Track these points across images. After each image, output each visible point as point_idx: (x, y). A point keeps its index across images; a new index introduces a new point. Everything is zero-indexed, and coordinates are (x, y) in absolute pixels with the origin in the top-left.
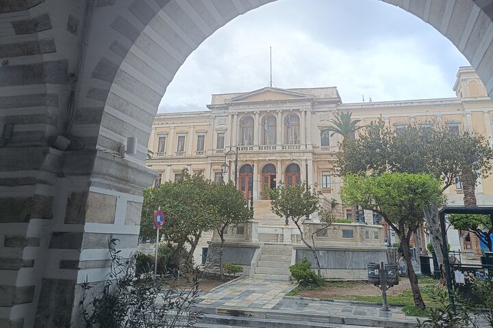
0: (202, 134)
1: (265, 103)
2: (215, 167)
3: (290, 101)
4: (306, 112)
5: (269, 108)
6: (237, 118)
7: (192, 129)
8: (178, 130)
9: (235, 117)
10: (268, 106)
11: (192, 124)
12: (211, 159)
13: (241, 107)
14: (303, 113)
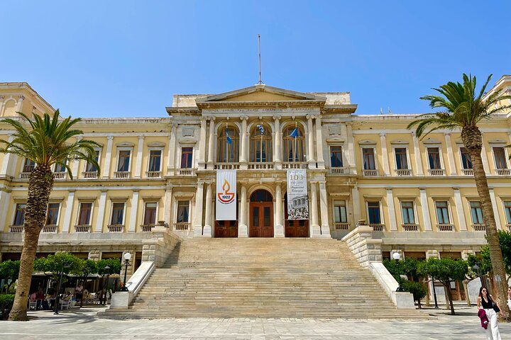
0: (156, 149)
1: (257, 106)
2: (179, 194)
3: (292, 106)
4: (314, 121)
5: (262, 113)
6: (215, 126)
7: (141, 141)
8: (120, 142)
9: (212, 124)
10: (260, 110)
11: (141, 134)
12: (174, 181)
13: (221, 110)
14: (310, 122)
